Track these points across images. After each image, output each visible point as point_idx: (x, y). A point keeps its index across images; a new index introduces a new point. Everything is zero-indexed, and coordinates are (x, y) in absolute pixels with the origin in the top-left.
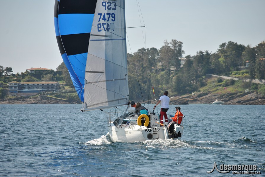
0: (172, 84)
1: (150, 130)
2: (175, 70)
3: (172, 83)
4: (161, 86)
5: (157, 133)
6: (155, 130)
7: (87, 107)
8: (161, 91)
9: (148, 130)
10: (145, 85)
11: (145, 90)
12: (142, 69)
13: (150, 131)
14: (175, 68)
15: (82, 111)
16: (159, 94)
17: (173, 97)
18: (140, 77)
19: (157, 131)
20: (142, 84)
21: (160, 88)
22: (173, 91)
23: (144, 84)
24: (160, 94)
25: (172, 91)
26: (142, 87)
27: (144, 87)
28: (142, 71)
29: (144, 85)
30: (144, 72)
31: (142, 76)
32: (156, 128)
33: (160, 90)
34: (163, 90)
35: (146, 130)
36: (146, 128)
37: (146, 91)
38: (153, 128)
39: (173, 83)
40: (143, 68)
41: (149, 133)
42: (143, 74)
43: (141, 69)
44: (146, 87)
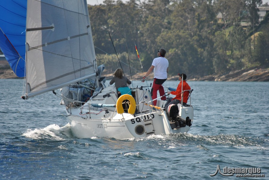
0: (250, 49)
1: (138, 120)
2: (250, 26)
3: (250, 47)
4: (230, 51)
5: (150, 124)
6: (147, 118)
7: (31, 90)
8: (230, 61)
9: (135, 120)
10: (204, 50)
11: (204, 59)
12: (199, 25)
13: (140, 121)
14: (250, 23)
15: (23, 98)
16: (228, 65)
17: (253, 71)
18: (196, 38)
19: (150, 120)
20: (199, 50)
21: (228, 56)
22: (252, 60)
23: (201, 48)
24: (230, 65)
25: (250, 61)
26: (199, 53)
27: (202, 53)
28: (198, 27)
29: (202, 50)
30: (202, 28)
31: (199, 35)
32: (148, 116)
33: (229, 59)
34: (233, 59)
35: (132, 120)
36: (132, 117)
37: (205, 61)
38: (143, 115)
39: (252, 47)
40: (201, 22)
41: (137, 124)
42: (200, 32)
43: (196, 25)
44: (205, 54)
